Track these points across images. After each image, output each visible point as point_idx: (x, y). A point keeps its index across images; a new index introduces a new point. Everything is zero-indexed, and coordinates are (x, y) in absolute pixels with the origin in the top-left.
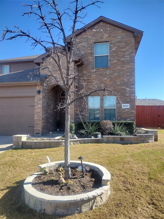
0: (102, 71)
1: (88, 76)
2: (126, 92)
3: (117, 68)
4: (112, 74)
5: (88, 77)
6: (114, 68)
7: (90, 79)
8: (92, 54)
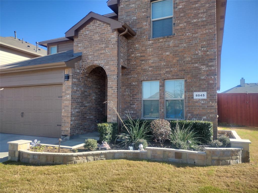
0: (162, 42)
1: (141, 51)
2: (200, 73)
3: (186, 35)
4: (178, 46)
5: (141, 53)
6: (180, 35)
7: (144, 56)
8: (147, 17)
